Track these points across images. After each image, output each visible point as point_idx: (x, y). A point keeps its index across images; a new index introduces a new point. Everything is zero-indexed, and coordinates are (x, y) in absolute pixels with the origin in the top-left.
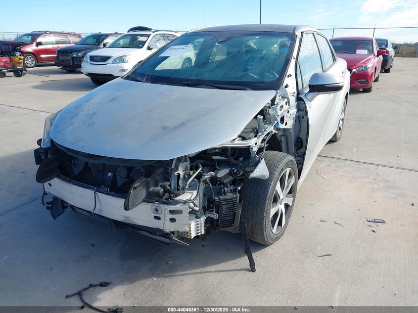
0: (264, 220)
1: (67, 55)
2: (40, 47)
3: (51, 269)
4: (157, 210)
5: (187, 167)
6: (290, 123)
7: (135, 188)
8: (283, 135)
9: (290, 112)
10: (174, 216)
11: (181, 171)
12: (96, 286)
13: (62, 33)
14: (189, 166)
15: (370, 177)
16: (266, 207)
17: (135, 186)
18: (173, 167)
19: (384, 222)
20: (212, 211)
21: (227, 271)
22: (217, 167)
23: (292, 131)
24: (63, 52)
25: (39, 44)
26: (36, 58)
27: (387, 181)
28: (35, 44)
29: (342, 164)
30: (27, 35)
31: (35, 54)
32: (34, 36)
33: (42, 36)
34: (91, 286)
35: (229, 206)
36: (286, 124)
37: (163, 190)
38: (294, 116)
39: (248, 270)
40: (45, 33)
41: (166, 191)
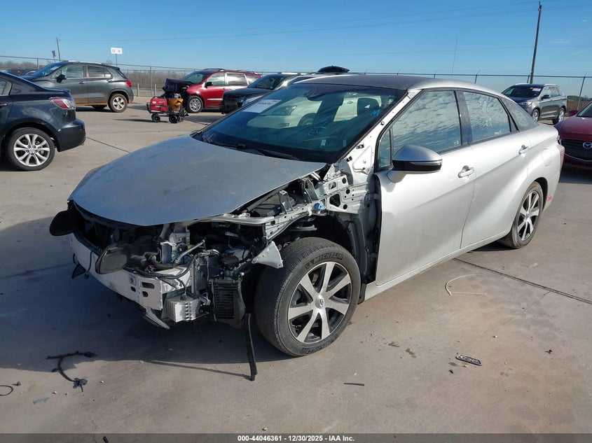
0: (275, 319)
1: (233, 100)
2: (210, 88)
3: (55, 329)
4: (132, 281)
5: (184, 239)
6: (354, 207)
7: (109, 252)
8: (351, 222)
9: (352, 193)
10: (146, 290)
11: (172, 243)
12: (81, 354)
13: (238, 72)
14: (188, 238)
15: (519, 304)
16: (278, 304)
17: (110, 249)
18: (162, 235)
19: (478, 363)
20: (205, 295)
21: (223, 372)
22: (229, 245)
23: (360, 217)
24: (230, 97)
25: (209, 84)
26: (203, 101)
27: (542, 313)
28: (203, 85)
29: (494, 280)
30: (198, 73)
31: (203, 97)
32: (206, 74)
33: (213, 75)
34: (77, 353)
35: (226, 292)
36: (345, 207)
37: (145, 260)
38: (363, 198)
39: (247, 377)
40: (219, 71)
41: (150, 262)
